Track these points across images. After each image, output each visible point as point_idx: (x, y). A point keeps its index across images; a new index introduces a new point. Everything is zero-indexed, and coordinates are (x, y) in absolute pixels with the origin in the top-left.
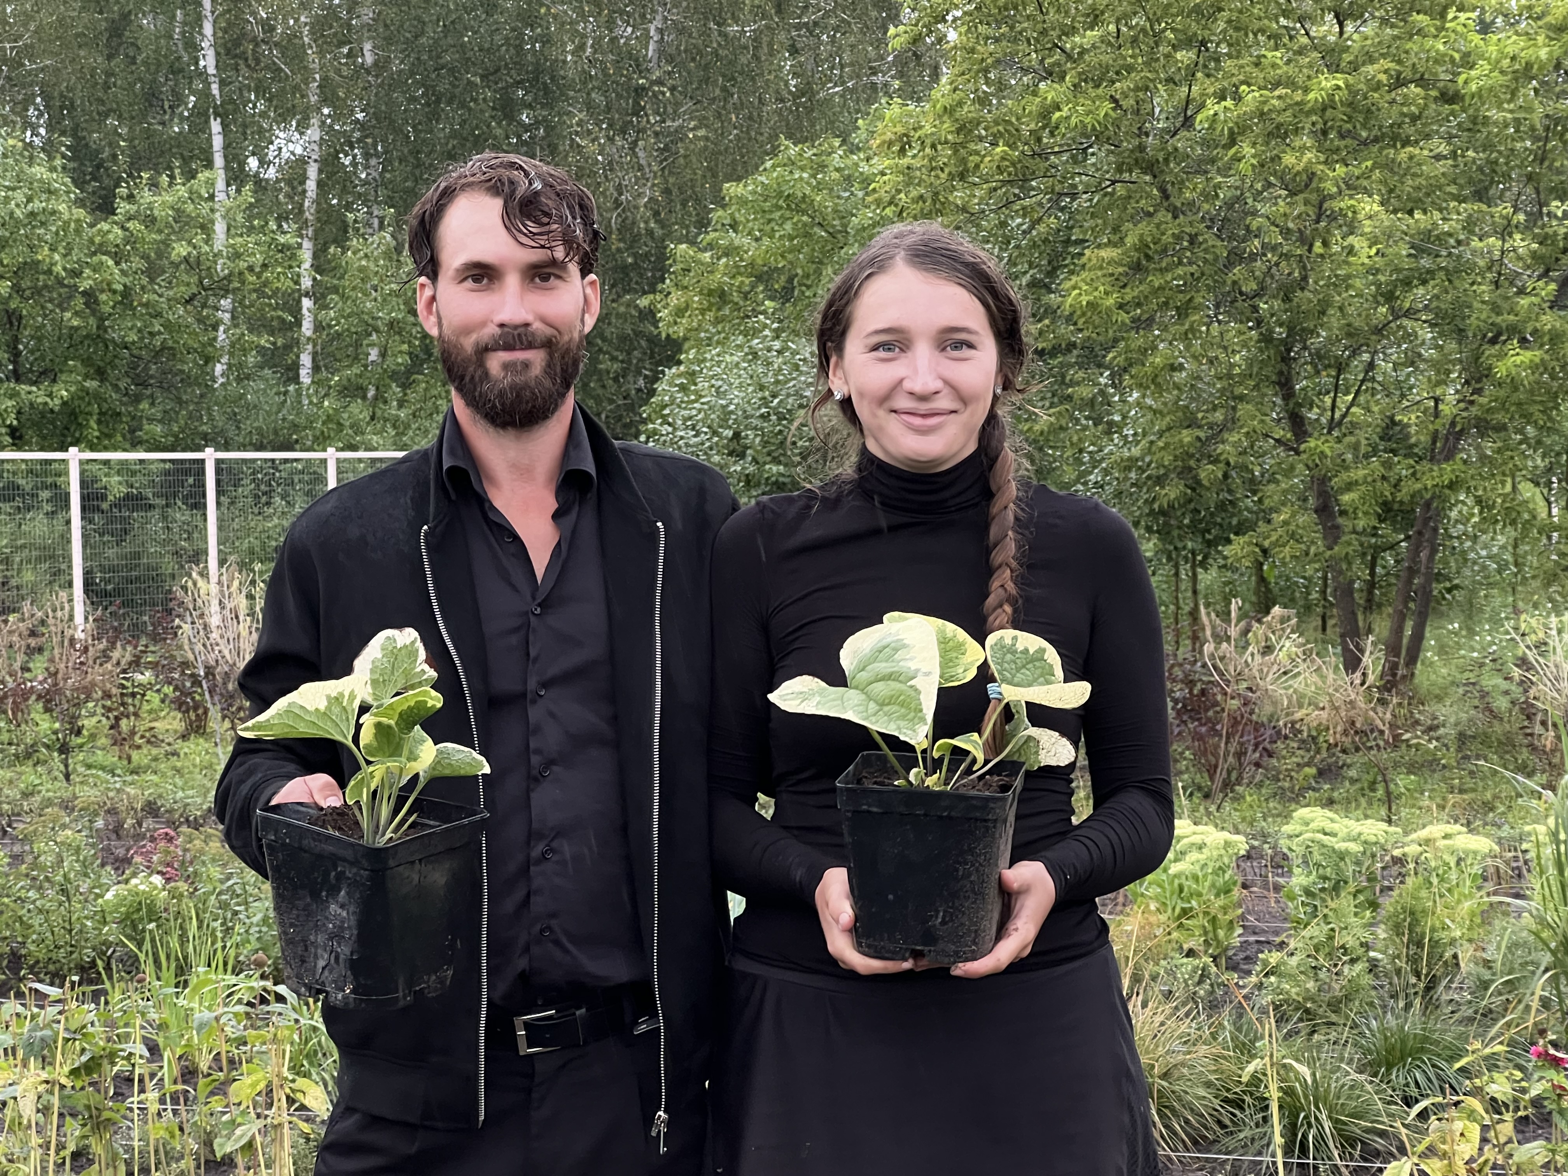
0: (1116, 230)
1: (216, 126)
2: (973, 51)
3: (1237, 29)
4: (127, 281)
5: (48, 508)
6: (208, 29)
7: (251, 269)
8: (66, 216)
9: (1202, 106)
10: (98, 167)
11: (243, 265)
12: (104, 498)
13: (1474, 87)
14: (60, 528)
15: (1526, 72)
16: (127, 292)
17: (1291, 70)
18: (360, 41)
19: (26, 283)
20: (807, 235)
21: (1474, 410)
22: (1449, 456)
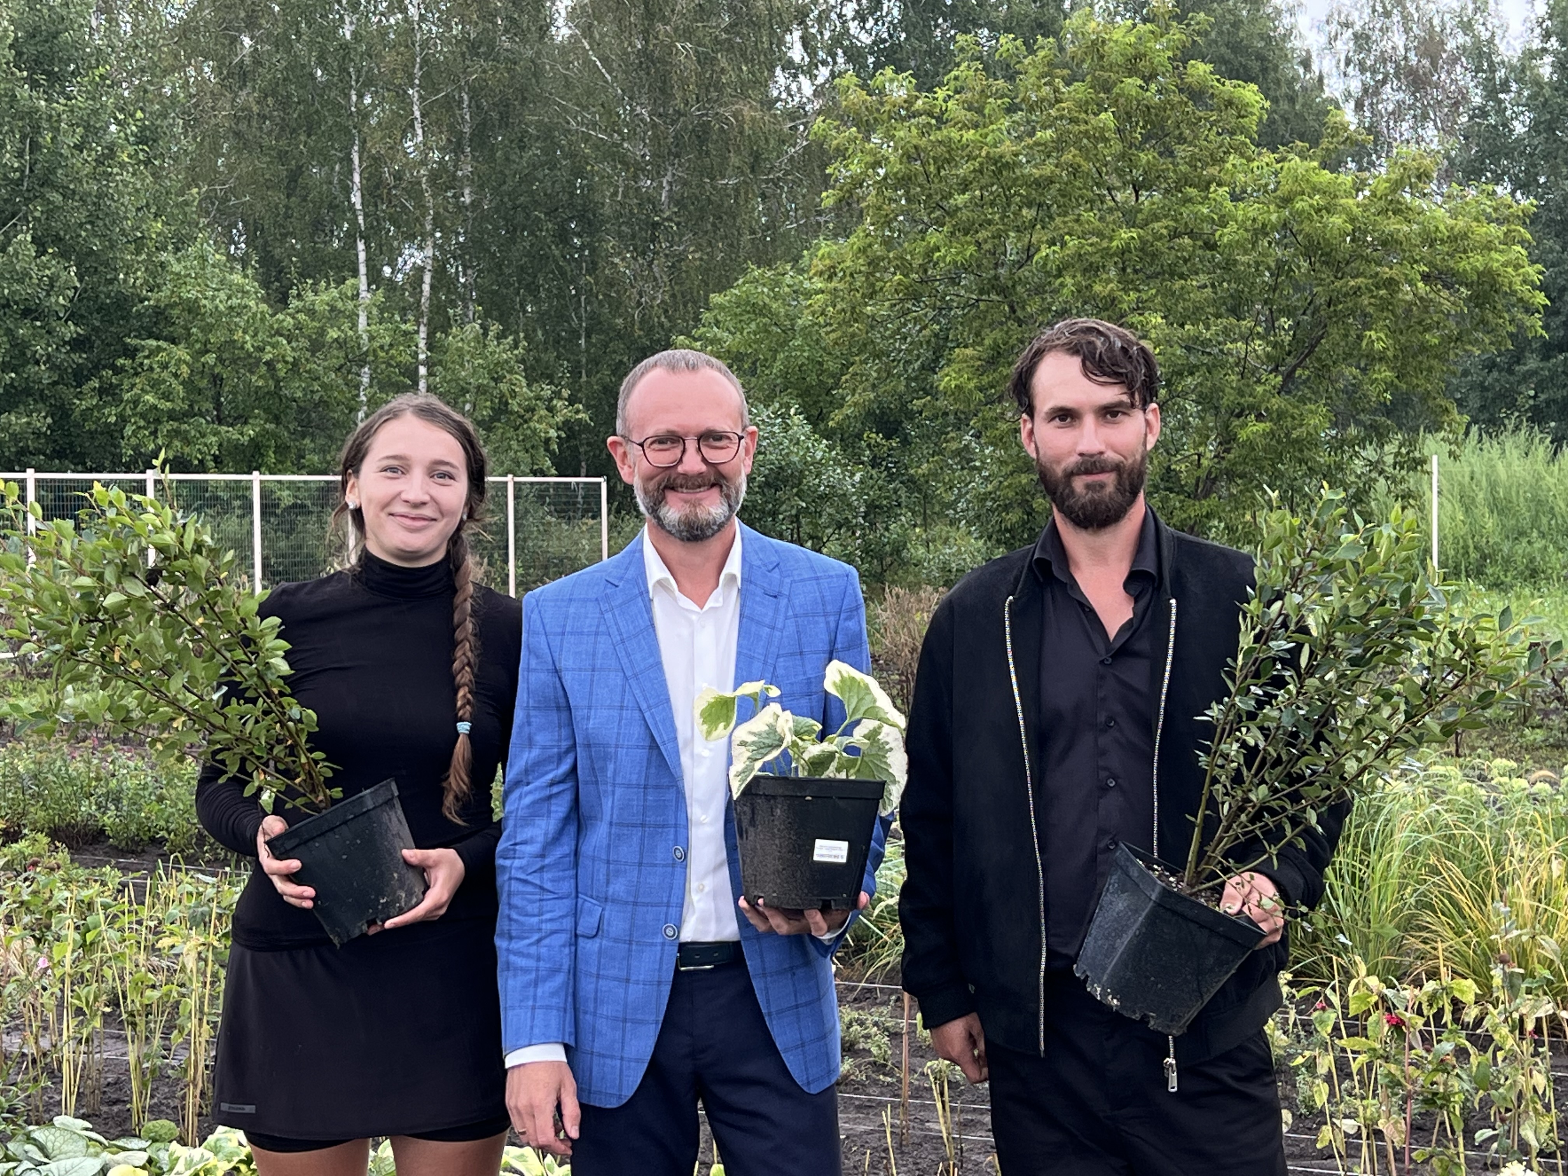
0: (978, 334)
1: (361, 246)
2: (880, 208)
3: (1063, 196)
4: (296, 355)
5: (239, 512)
6: (357, 178)
7: (382, 347)
8: (254, 309)
9: (1038, 250)
10: (280, 272)
11: (376, 344)
12: (277, 506)
13: (1225, 240)
14: (246, 528)
15: (1263, 230)
16: (295, 363)
17: (1101, 226)
18: (462, 188)
19: (225, 355)
20: (767, 331)
21: (1224, 464)
22: (1206, 495)
